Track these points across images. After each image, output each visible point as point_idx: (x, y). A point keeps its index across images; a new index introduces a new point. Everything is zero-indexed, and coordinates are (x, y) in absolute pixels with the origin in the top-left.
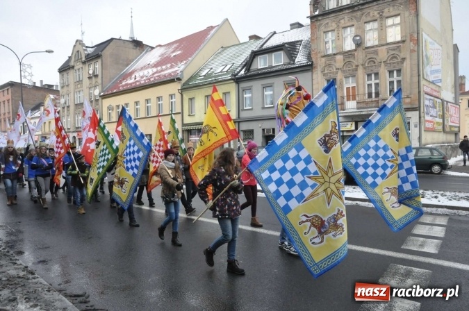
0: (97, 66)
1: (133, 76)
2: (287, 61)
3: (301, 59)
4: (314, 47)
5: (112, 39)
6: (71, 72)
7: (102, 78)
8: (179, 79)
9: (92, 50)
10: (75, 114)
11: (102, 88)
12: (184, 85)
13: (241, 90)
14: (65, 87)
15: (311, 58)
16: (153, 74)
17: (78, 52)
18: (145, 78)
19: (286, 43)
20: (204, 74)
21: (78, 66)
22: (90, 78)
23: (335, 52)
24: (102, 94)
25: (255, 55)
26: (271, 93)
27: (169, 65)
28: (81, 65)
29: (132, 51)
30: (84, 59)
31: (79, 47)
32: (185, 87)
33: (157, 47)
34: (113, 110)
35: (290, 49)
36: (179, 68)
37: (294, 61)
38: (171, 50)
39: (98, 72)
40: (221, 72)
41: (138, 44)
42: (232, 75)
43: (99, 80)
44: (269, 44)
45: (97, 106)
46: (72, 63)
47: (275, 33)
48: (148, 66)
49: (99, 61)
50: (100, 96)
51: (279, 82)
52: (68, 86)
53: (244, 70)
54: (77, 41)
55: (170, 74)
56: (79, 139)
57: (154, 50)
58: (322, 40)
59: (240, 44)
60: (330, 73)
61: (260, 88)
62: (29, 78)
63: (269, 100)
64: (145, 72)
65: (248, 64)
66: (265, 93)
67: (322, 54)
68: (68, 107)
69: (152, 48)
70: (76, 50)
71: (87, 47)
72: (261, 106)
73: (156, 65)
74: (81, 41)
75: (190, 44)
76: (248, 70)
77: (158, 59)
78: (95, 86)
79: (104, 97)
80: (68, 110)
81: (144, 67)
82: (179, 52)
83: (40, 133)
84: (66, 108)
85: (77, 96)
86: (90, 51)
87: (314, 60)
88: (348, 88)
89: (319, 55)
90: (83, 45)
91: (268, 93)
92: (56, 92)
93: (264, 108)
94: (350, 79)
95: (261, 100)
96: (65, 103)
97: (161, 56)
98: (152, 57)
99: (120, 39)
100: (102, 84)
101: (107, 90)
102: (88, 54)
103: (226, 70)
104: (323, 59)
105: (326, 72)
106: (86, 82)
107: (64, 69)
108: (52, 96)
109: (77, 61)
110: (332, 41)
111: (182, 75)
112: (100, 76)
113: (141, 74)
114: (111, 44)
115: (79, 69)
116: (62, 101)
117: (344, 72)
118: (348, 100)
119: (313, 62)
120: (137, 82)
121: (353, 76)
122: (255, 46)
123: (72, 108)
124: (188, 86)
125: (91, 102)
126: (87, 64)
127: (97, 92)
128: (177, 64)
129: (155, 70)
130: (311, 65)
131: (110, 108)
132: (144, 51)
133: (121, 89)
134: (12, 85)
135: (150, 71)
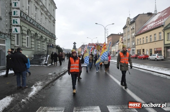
0: (134, 25)
5: (139, 15)
6: (126, 28)
8: (163, 26)
10: (127, 42)
11: (136, 33)
21: (128, 26)
22: (132, 30)
27: (160, 20)
29: (147, 17)
30: (130, 24)
34: (139, 40)
38: (163, 13)
39: (134, 27)
41: (150, 14)
43: (134, 30)
45: (134, 40)
48: (153, 22)
49: (134, 23)
50: (135, 36)
52: (125, 33)
55: (159, 24)
56: (129, 51)
57: (157, 15)
68: (126, 40)
70: (128, 21)
73: (155, 21)
78: (133, 32)
79: (136, 36)
80: (126, 42)
81: (151, 23)
82: (166, 14)
83: (118, 49)
85: (128, 36)
86: (132, 20)
90: (130, 19)
96: (125, 39)
97: (158, 17)
100: (135, 31)
102: (131, 22)
106: (131, 31)
107: (124, 28)
108: (121, 37)
109: (128, 24)
111: (164, 24)
112: (135, 29)
113: (150, 26)
120: (148, 29)
123: (127, 41)
124: (167, 28)
125: (132, 38)
126: (131, 25)
127: (133, 34)
128: (164, 19)
129: (155, 23)
133: (141, 32)
134: (112, 35)
135: (153, 24)
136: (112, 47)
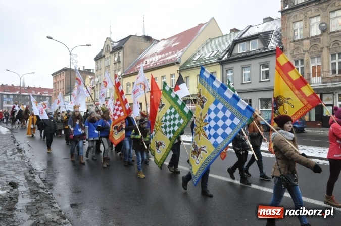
0: (120, 55)
1: (145, 62)
2: (262, 46)
3: (273, 45)
4: (284, 35)
5: (130, 36)
6: (103, 60)
7: (123, 63)
8: (178, 63)
9: (117, 44)
11: (123, 70)
12: (181, 67)
13: (224, 70)
14: (99, 70)
15: (282, 44)
16: (159, 60)
17: (107, 45)
18: (153, 63)
19: (261, 33)
20: (196, 59)
21: (108, 55)
22: (115, 63)
23: (302, 38)
24: (123, 74)
25: (236, 43)
26: (249, 71)
27: (170, 53)
28: (109, 55)
29: (144, 44)
30: (111, 51)
31: (108, 43)
32: (182, 68)
33: (161, 40)
34: (130, 86)
35: (264, 37)
36: (178, 55)
37: (267, 46)
38: (172, 42)
39: (121, 59)
40: (209, 57)
41: (148, 39)
42: (218, 59)
43: (121, 65)
44: (247, 34)
46: (103, 54)
47: (251, 26)
48: (156, 54)
49: (122, 51)
50: (122, 76)
51: (255, 63)
52: (100, 69)
53: (227, 55)
54: (107, 38)
55: (171, 59)
57: (159, 43)
58: (291, 29)
59: (223, 36)
60: (298, 55)
61: (240, 68)
62: (75, 63)
63: (247, 77)
64: (153, 58)
65: (230, 50)
66: (244, 72)
67: (292, 40)
68: (100, 84)
69: (158, 41)
70: (106, 44)
71: (114, 42)
72: (240, 83)
73: (161, 53)
74: (110, 38)
75: (186, 37)
76: (230, 55)
77: (162, 49)
78: (119, 69)
79: (124, 77)
80: (100, 86)
81: (152, 55)
82: (178, 43)
84: (99, 85)
86: (116, 45)
87: (284, 45)
88: (314, 67)
89: (289, 41)
90: (111, 41)
91: (246, 72)
92: (93, 74)
93: (242, 84)
94: (316, 59)
95: (240, 78)
96: (98, 81)
97: (164, 46)
98: (158, 48)
99: (136, 36)
100: (123, 67)
101: (126, 72)
102: (114, 47)
103: (213, 55)
104: (292, 44)
105: (295, 54)
106: (112, 66)
107: (98, 58)
108: (90, 77)
109: (106, 52)
110: (300, 29)
111: (180, 59)
112: (122, 62)
113: (151, 60)
114: (130, 39)
115: (108, 58)
116: (96, 80)
117: (310, 53)
118: (314, 75)
119: (283, 46)
120: (147, 65)
121: (319, 57)
122: (236, 36)
124: (184, 68)
126: (113, 54)
127: (119, 73)
128: (176, 52)
129: (160, 56)
130: (282, 49)
131: (128, 84)
132: (152, 43)
133: (136, 70)
134: (65, 69)
135: (157, 58)
136: (67, 97)
